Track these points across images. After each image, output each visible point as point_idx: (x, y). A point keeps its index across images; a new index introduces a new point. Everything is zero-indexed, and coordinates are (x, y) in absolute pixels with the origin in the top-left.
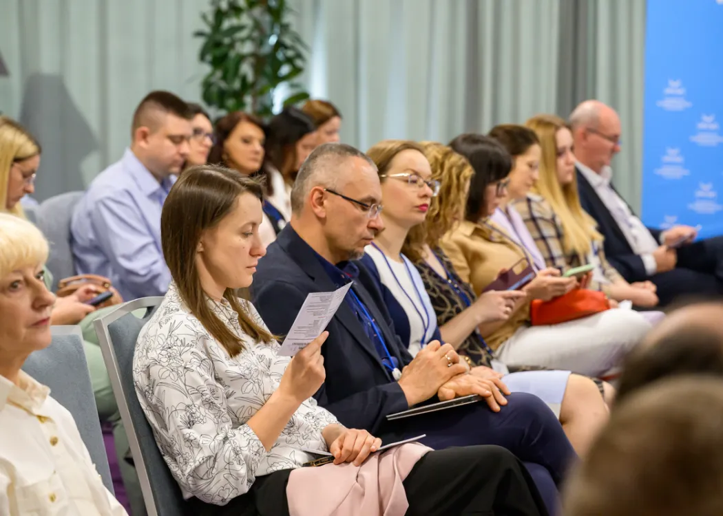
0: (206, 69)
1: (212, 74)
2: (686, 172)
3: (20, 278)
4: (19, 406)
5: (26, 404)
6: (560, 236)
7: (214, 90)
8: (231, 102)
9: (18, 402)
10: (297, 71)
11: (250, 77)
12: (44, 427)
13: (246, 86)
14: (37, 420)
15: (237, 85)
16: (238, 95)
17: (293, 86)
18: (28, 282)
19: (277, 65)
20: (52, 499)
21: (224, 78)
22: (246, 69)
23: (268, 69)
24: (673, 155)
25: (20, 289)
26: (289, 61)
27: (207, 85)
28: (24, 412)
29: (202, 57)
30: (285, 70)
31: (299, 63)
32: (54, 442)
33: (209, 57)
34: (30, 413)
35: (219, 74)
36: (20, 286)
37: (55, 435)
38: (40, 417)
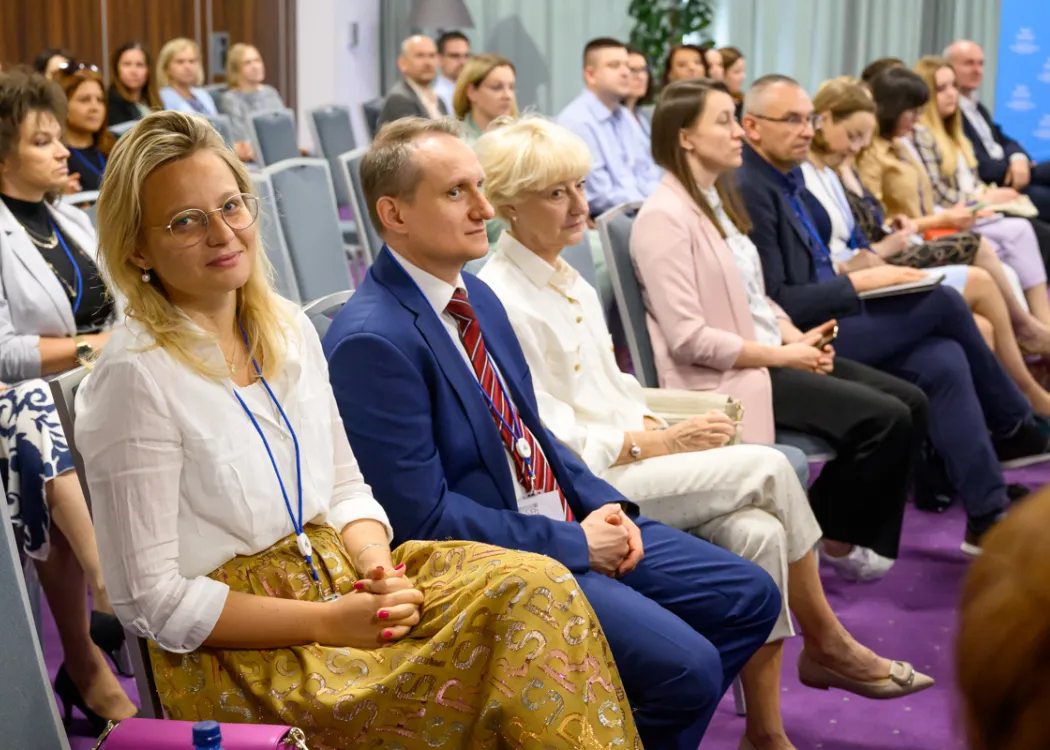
0: (632, 22)
1: (638, 26)
2: (1032, 105)
3: (563, 188)
4: (555, 288)
5: (561, 287)
6: (939, 162)
7: (640, 39)
8: (653, 49)
9: (555, 285)
10: (706, 23)
11: (669, 28)
12: (572, 307)
13: (666, 35)
14: (567, 301)
15: (658, 35)
16: (659, 44)
17: (703, 35)
18: (568, 192)
19: (690, 18)
20: (577, 368)
21: (648, 29)
22: (665, 21)
23: (682, 21)
24: (1021, 91)
25: (560, 198)
26: (701, 14)
27: (634, 35)
28: (559, 295)
29: (631, 12)
30: (697, 22)
31: (708, 16)
32: (579, 320)
33: (636, 12)
34: (564, 296)
35: (643, 27)
36: (560, 194)
37: (580, 315)
38: (571, 300)
